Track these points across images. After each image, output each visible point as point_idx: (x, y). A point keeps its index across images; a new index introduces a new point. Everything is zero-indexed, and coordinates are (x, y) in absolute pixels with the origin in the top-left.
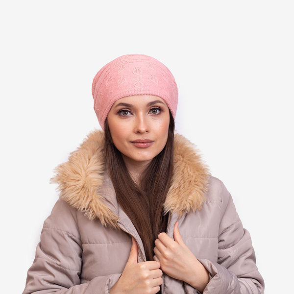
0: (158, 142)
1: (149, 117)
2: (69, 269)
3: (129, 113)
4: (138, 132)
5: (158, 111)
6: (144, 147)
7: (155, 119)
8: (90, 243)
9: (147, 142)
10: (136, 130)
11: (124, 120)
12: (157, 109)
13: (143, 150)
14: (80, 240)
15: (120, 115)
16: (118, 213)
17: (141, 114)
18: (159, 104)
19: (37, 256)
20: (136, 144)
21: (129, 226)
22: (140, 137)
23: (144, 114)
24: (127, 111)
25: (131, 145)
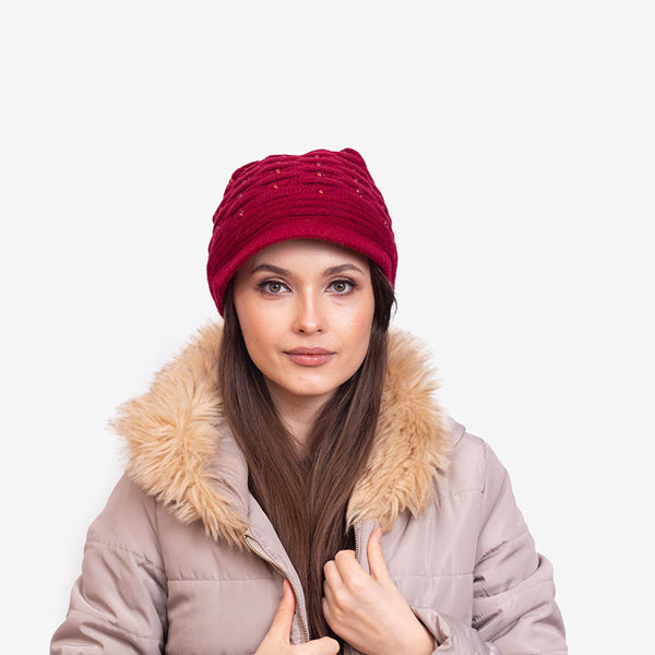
0: (345, 356)
1: (329, 300)
2: (137, 635)
3: (283, 289)
4: (302, 331)
5: (347, 288)
6: (312, 363)
7: (340, 305)
8: (184, 579)
9: (320, 354)
10: (297, 327)
11: (272, 303)
12: (347, 282)
13: (311, 370)
14: (163, 571)
15: (263, 292)
16: (249, 514)
17: (309, 290)
18: (350, 273)
19: (72, 607)
20: (294, 357)
21: (270, 545)
22: (304, 343)
23: (316, 291)
24: (280, 284)
25: (285, 359)
